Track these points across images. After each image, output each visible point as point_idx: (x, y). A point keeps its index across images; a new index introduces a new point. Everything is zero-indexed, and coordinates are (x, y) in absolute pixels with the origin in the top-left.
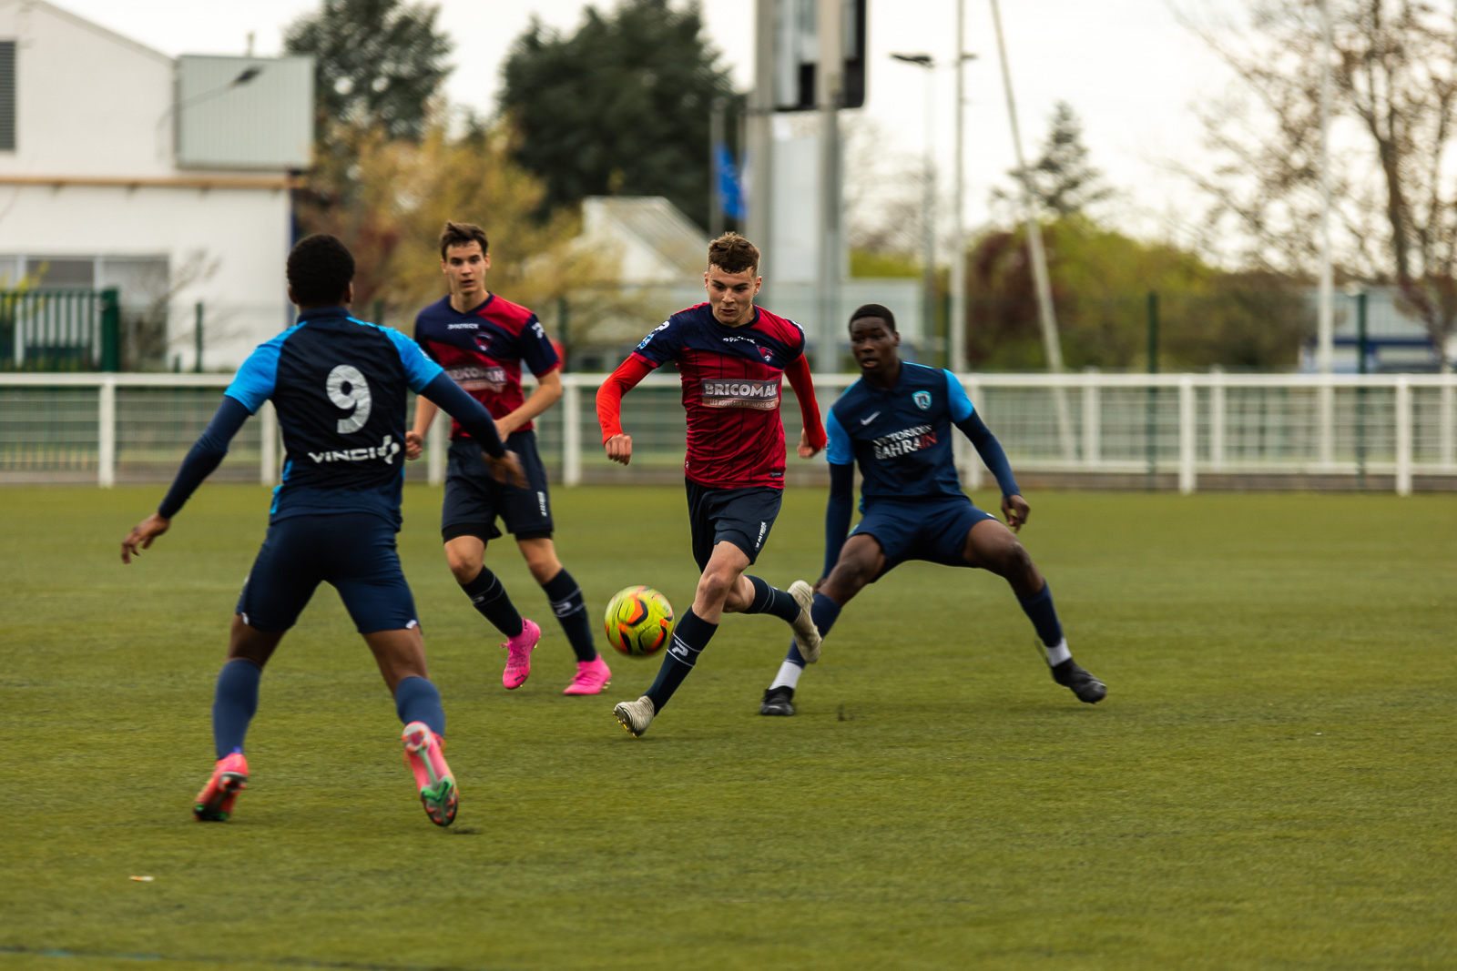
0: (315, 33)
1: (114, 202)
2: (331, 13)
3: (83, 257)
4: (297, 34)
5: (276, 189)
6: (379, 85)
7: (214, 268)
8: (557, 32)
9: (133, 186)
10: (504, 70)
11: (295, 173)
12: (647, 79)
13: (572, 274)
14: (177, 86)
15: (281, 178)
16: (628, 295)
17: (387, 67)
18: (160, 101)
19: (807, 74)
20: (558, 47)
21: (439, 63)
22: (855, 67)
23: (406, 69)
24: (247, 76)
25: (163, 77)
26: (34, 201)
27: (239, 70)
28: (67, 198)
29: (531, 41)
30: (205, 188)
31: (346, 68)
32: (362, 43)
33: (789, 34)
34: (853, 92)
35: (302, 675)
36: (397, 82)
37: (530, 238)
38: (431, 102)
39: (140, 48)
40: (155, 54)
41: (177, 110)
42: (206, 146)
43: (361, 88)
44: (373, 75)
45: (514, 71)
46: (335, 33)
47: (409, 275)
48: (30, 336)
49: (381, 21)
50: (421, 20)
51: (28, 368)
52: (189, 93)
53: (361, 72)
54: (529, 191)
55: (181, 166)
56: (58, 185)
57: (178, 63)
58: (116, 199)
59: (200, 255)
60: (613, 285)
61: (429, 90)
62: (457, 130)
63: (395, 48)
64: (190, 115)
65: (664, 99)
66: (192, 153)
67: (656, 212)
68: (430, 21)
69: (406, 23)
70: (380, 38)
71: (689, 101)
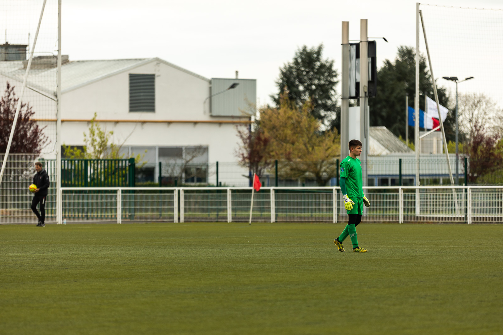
1: (189, 128)
2: (296, 63)
3: (179, 146)
6: (313, 87)
9: (195, 123)
14: (210, 89)
15: (246, 120)
18: (205, 94)
21: (336, 79)
23: (323, 82)
24: (233, 86)
25: (206, 86)
26: (163, 128)
28: (173, 127)
30: (220, 123)
31: (302, 82)
32: (308, 73)
39: (198, 76)
40: (203, 79)
41: (210, 97)
43: (307, 88)
46: (298, 70)
50: (328, 65)
52: (214, 92)
53: (307, 83)
55: (212, 116)
56: (169, 123)
57: (210, 82)
58: (190, 126)
66: (216, 112)
68: (331, 65)
69: (323, 66)
70: (314, 71)
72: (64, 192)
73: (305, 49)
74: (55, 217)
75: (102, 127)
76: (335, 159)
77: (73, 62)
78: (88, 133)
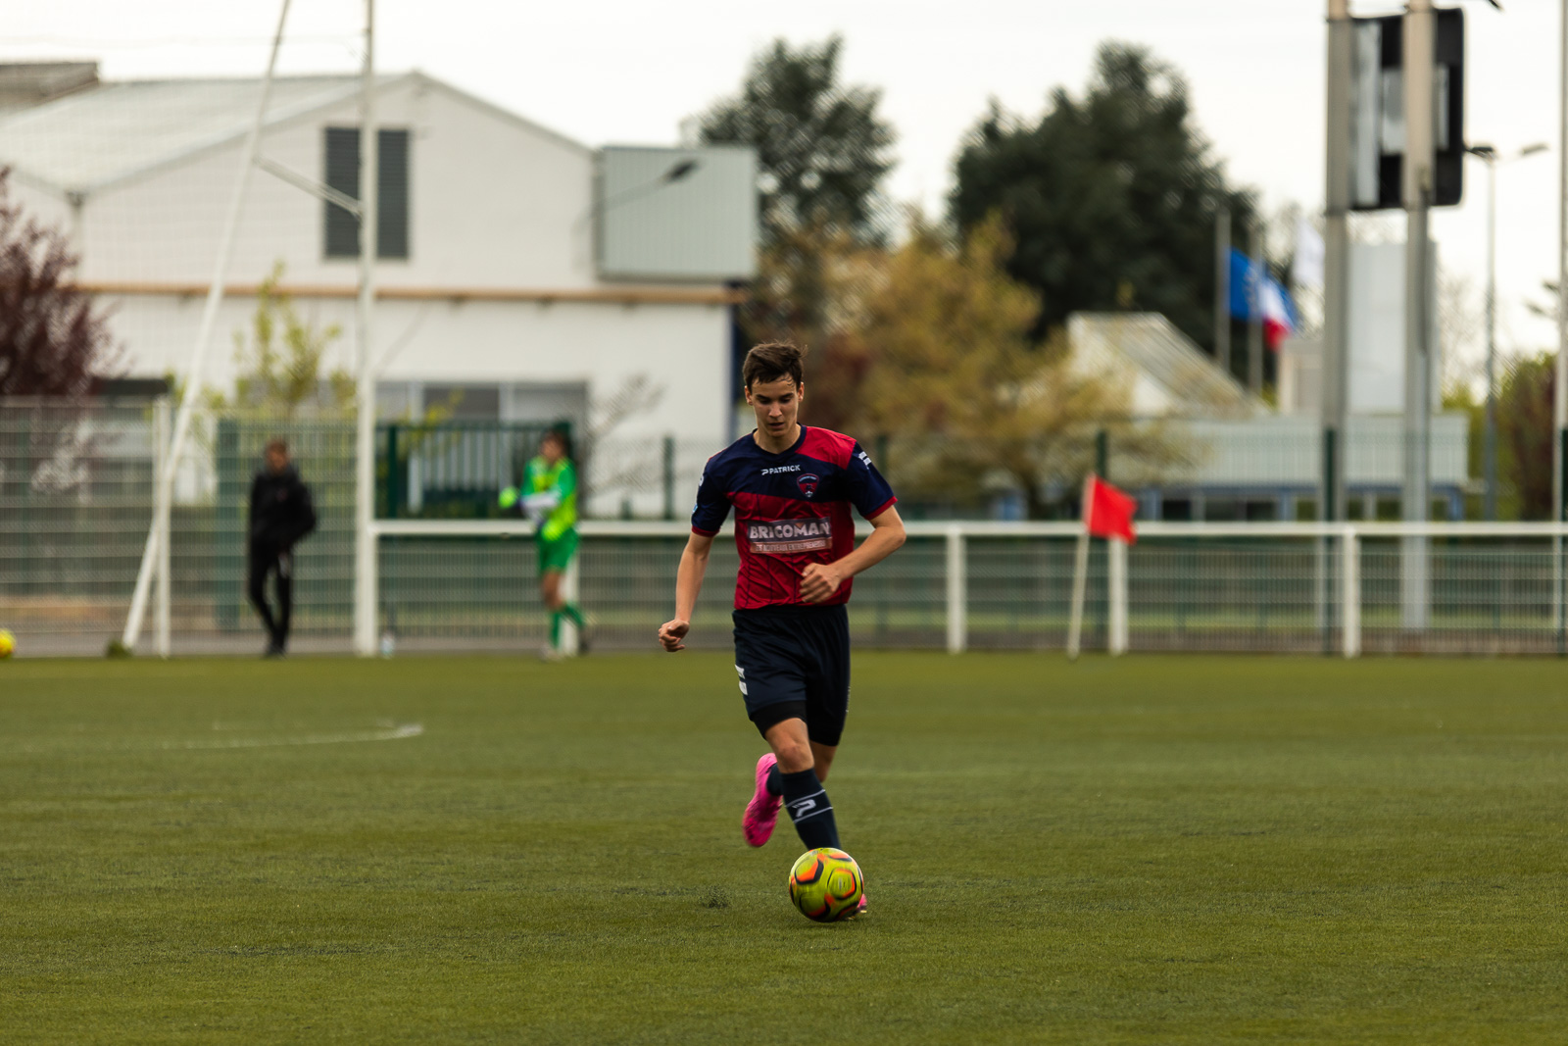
0: (734, 122)
1: (525, 319)
2: (753, 97)
3: (490, 384)
4: (714, 123)
5: (711, 303)
6: (811, 181)
7: (657, 397)
8: (1018, 121)
9: (547, 301)
10: (955, 167)
11: (734, 284)
12: (1124, 174)
13: (1074, 404)
14: (598, 184)
15: (718, 291)
16: (1141, 429)
17: (820, 161)
18: (576, 200)
19: (1390, 167)
20: (1021, 136)
21: (880, 156)
22: (1450, 155)
23: (842, 163)
24: (680, 172)
25: (581, 172)
27: (670, 163)
28: (470, 314)
29: (990, 130)
30: (630, 302)
31: (770, 162)
32: (791, 133)
33: (1368, 119)
34: (1447, 189)
35: (994, 882)
36: (831, 178)
37: (1022, 359)
38: (871, 201)
39: (552, 137)
40: (571, 145)
41: (598, 212)
42: (630, 255)
43: (788, 186)
44: (801, 171)
45: (968, 167)
46: (757, 121)
47: (882, 405)
48: (428, 476)
49: (810, 106)
50: (859, 106)
51: (425, 514)
52: (612, 191)
53: (789, 167)
54: (1020, 305)
55: (604, 277)
56: (458, 299)
57: (601, 157)
58: (526, 315)
59: (638, 382)
60: (1123, 417)
61: (869, 188)
62: (901, 236)
63: (827, 139)
64: (614, 218)
65: (1142, 199)
66: (616, 262)
67: (1153, 332)
68: (869, 107)
69: (842, 109)
70: (809, 128)
71: (1173, 201)
72: (384, 540)
73: (780, 49)
74: (349, 632)
75: (302, 312)
76: (1090, 430)
77: (115, 85)
78: (250, 331)
